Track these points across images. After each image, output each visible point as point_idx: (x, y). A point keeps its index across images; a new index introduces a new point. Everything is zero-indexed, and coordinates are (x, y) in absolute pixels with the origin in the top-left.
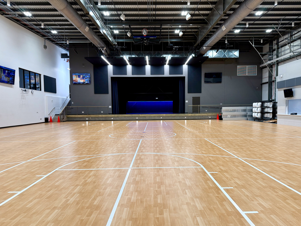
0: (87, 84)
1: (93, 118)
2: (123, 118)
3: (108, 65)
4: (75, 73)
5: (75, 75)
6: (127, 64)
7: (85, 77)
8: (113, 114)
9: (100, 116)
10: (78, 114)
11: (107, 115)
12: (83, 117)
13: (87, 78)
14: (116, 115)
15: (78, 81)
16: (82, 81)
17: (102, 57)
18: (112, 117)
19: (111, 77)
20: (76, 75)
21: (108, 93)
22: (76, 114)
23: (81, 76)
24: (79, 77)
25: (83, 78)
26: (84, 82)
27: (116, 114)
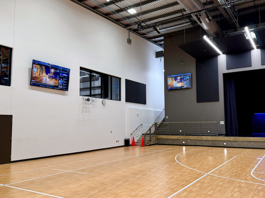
0: (186, 88)
1: (193, 141)
2: (246, 145)
3: (219, 55)
4: (170, 75)
5: (170, 77)
6: (252, 49)
7: (183, 78)
8: (227, 135)
9: (204, 138)
10: (171, 135)
11: (215, 137)
12: (178, 139)
13: (186, 80)
14: (232, 137)
15: (175, 86)
16: (179, 85)
17: (205, 37)
18: (224, 141)
19: (223, 74)
20: (172, 77)
21: (218, 100)
22: (169, 135)
23: (179, 78)
24: (176, 79)
25: (181, 80)
26: (182, 87)
27: (232, 135)
